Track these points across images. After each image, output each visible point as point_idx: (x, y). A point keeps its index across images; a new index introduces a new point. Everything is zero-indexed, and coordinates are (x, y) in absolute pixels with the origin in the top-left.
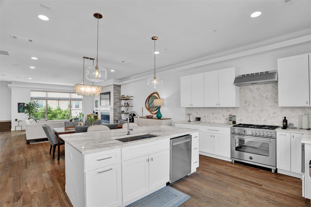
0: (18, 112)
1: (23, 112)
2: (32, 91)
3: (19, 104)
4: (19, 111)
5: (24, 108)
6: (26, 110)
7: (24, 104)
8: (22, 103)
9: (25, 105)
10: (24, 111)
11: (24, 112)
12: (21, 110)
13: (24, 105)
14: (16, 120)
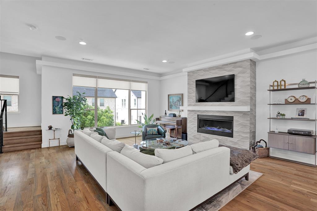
0: (53, 114)
1: (61, 114)
2: (74, 75)
3: (54, 98)
4: (54, 112)
5: (62, 106)
6: (65, 110)
7: (62, 98)
8: (59, 97)
9: (65, 101)
10: (62, 111)
11: (63, 113)
12: (57, 109)
13: (62, 100)
14: (50, 128)
